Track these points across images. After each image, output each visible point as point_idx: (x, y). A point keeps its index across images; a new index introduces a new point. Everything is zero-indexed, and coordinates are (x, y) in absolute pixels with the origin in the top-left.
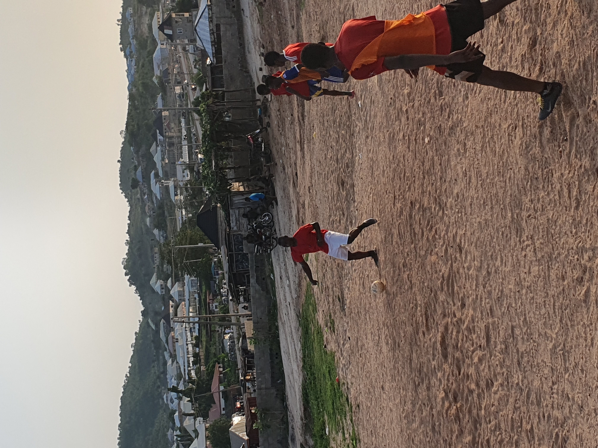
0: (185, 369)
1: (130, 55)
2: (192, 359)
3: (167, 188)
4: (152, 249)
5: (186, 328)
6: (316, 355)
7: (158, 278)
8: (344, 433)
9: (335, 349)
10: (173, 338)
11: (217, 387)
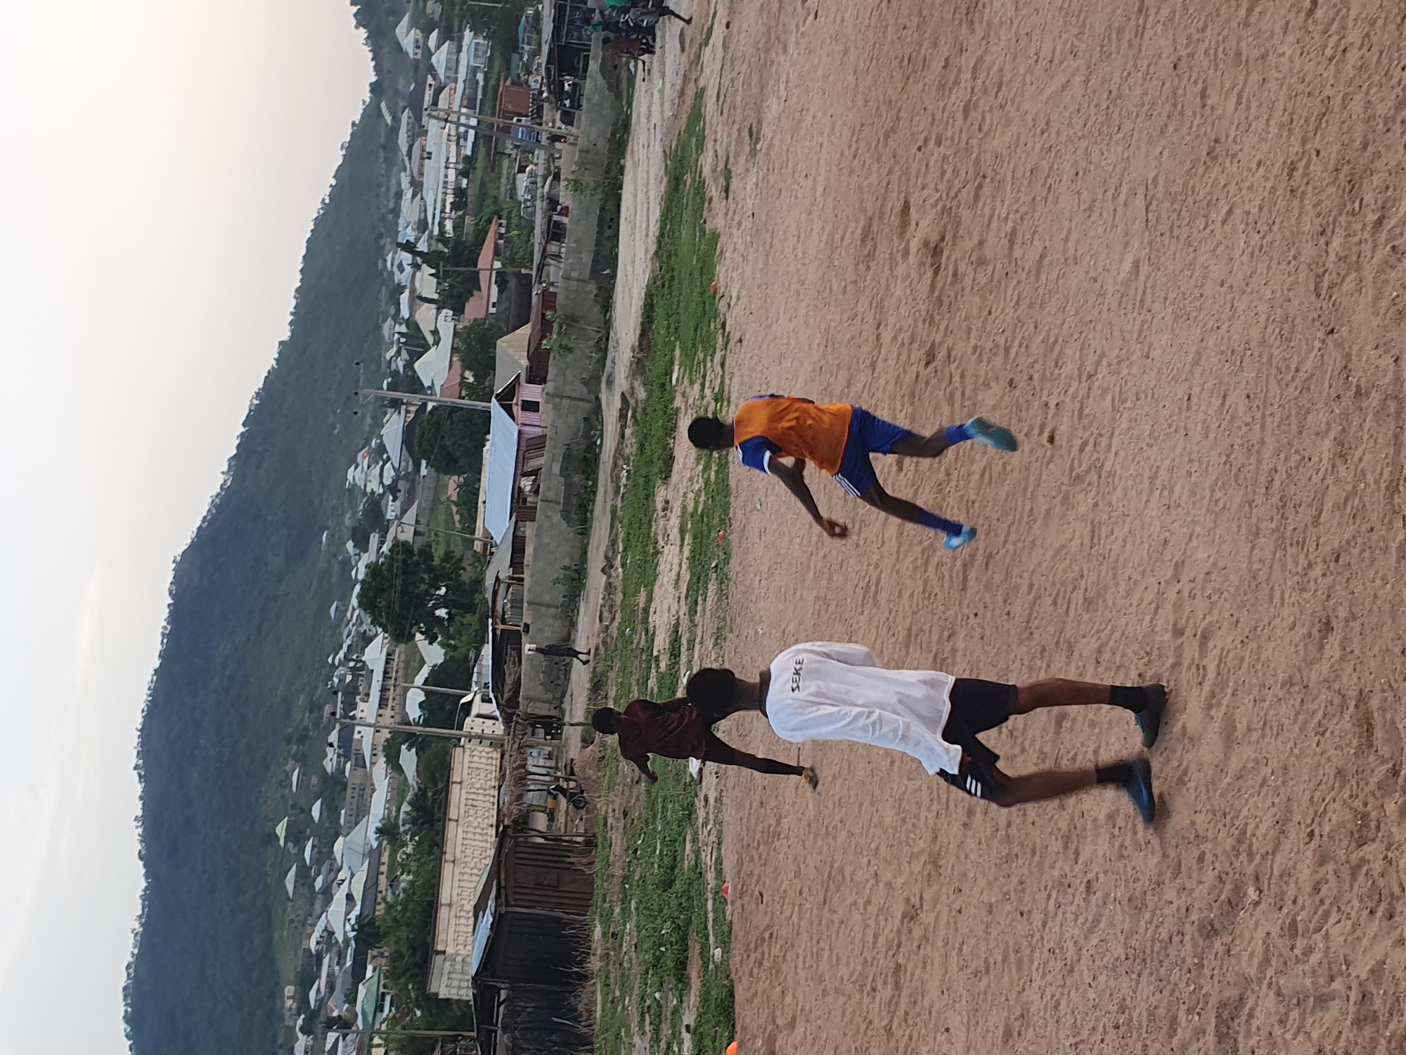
0: (434, 215)
2: (450, 199)
5: (449, 134)
6: (685, 233)
7: (414, 24)
8: (703, 385)
9: (721, 229)
10: (423, 150)
11: (488, 262)
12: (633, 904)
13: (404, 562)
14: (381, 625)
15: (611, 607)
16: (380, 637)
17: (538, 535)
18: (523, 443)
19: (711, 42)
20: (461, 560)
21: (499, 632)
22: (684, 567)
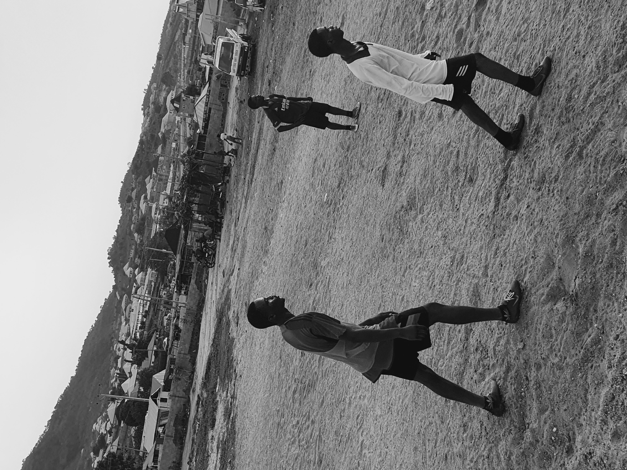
0: (133, 331)
1: (147, 114)
2: (139, 325)
3: (151, 208)
4: (130, 245)
5: (140, 303)
6: (223, 338)
7: (130, 266)
8: (227, 393)
9: (235, 337)
10: (130, 308)
11: (152, 347)
13: (112, 460)
17: (164, 450)
18: (160, 414)
19: (233, 274)
20: (134, 459)
22: (218, 462)
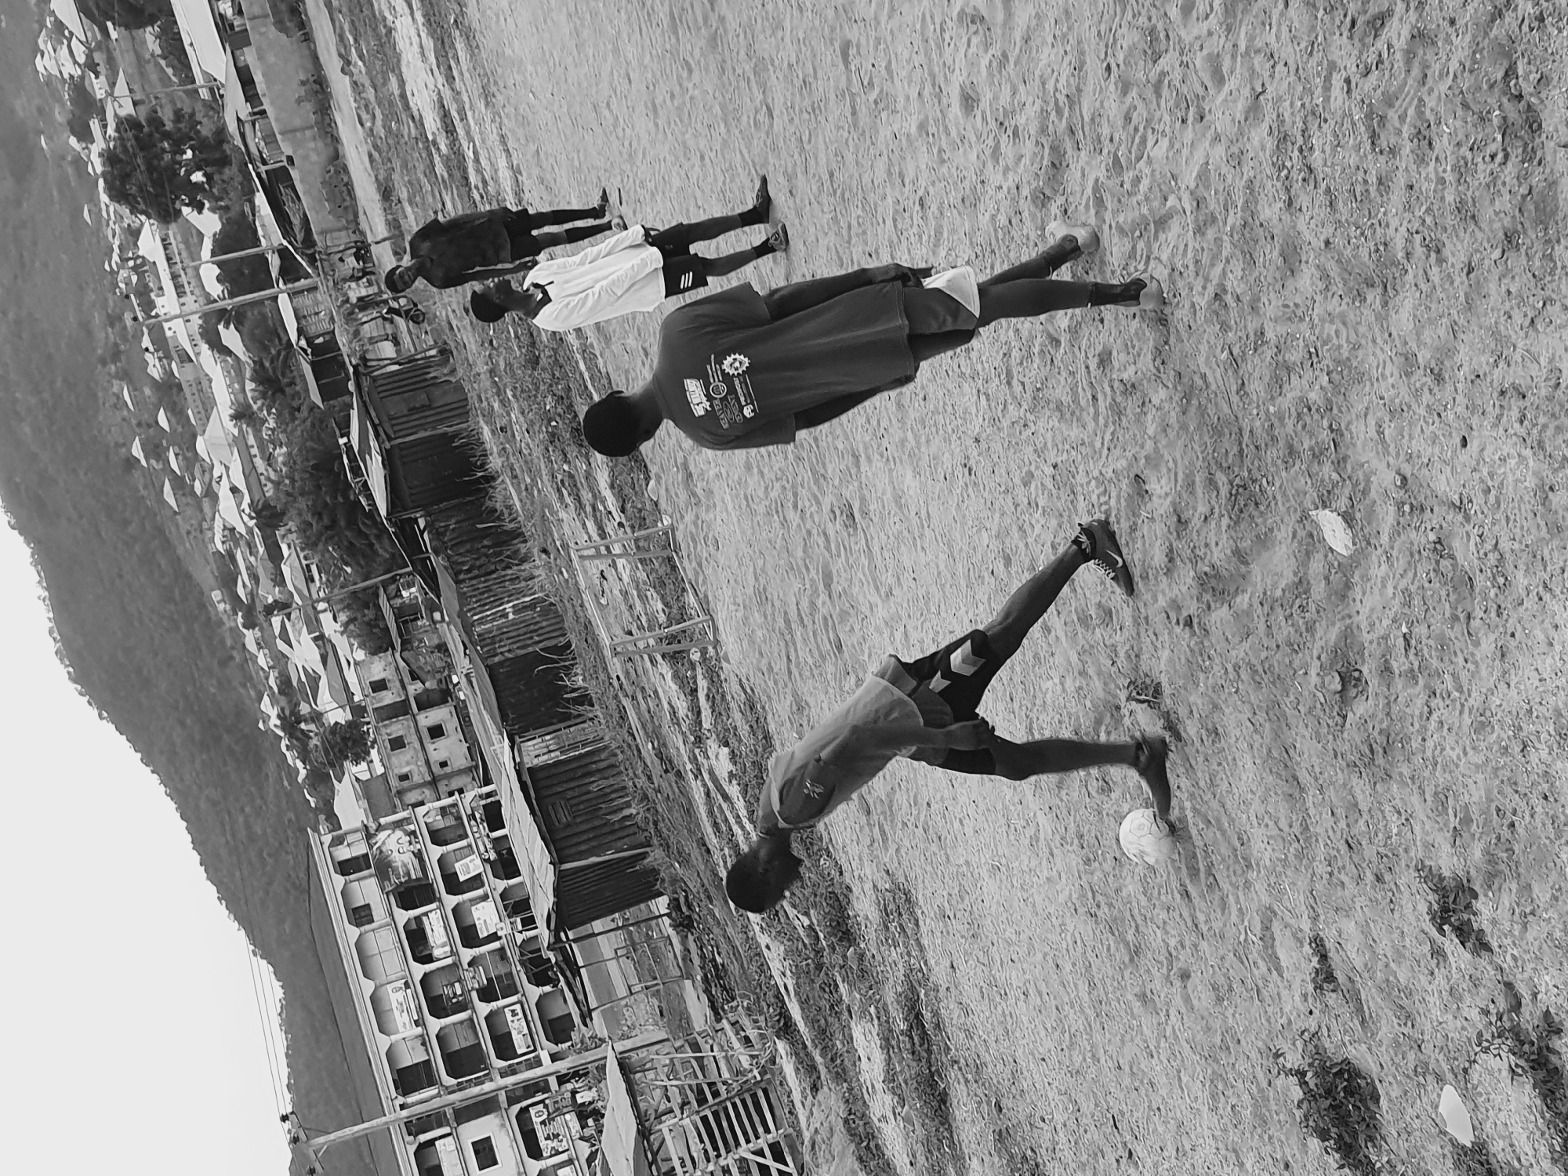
12: (509, 394)
13: (136, 138)
14: (142, 213)
15: (366, 106)
16: (147, 225)
17: (261, 58)
20: (192, 115)
21: (264, 176)
22: (423, 35)
